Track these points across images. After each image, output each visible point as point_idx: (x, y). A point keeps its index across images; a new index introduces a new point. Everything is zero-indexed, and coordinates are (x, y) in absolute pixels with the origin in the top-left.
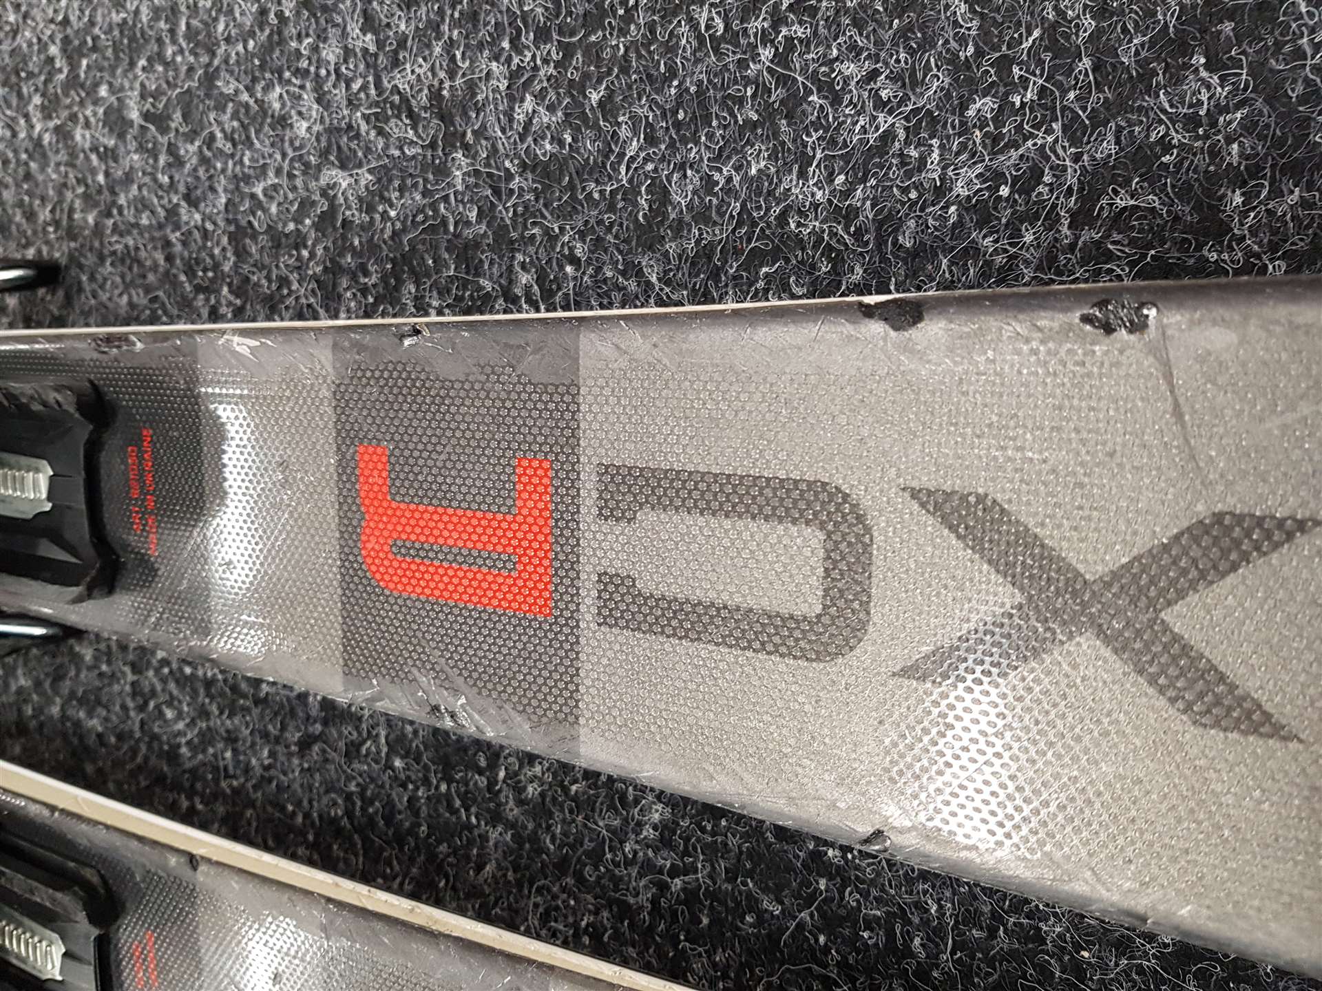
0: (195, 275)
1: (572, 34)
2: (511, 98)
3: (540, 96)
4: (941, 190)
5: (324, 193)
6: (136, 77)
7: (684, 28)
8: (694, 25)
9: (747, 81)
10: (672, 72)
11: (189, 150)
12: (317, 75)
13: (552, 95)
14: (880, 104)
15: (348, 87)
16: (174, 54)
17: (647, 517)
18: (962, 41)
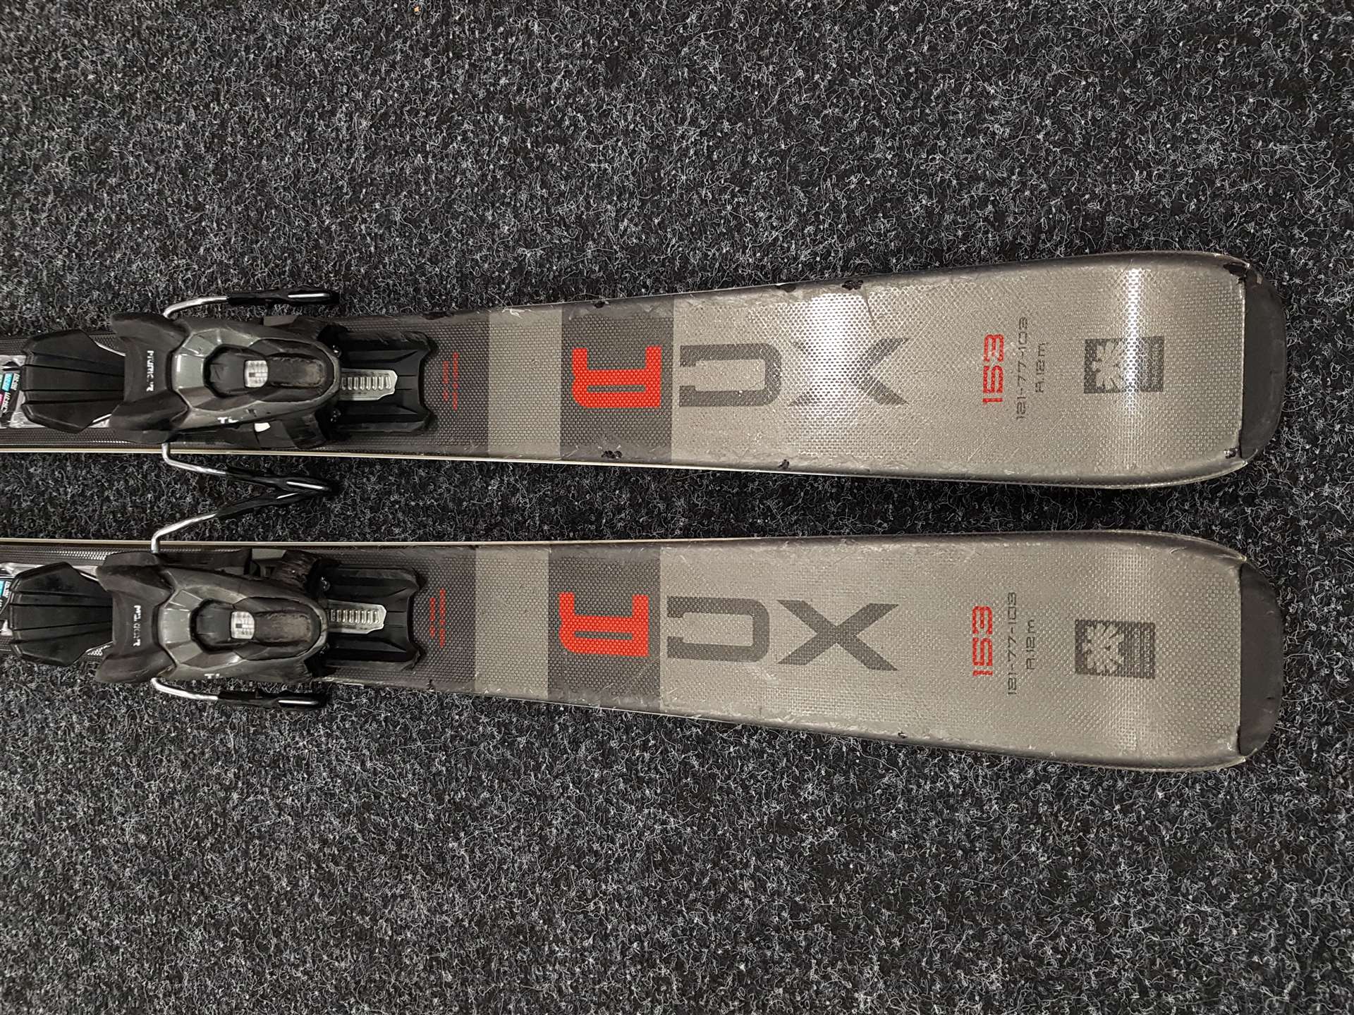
0: (433, 298)
1: (646, 195)
2: (617, 220)
3: (631, 220)
4: (796, 258)
5: (515, 259)
6: (400, 200)
7: (695, 196)
8: (700, 196)
9: (721, 218)
10: (690, 213)
11: (435, 238)
12: (515, 205)
13: (636, 220)
14: (773, 228)
15: (532, 212)
16: (426, 191)
17: (699, 364)
18: (802, 206)
